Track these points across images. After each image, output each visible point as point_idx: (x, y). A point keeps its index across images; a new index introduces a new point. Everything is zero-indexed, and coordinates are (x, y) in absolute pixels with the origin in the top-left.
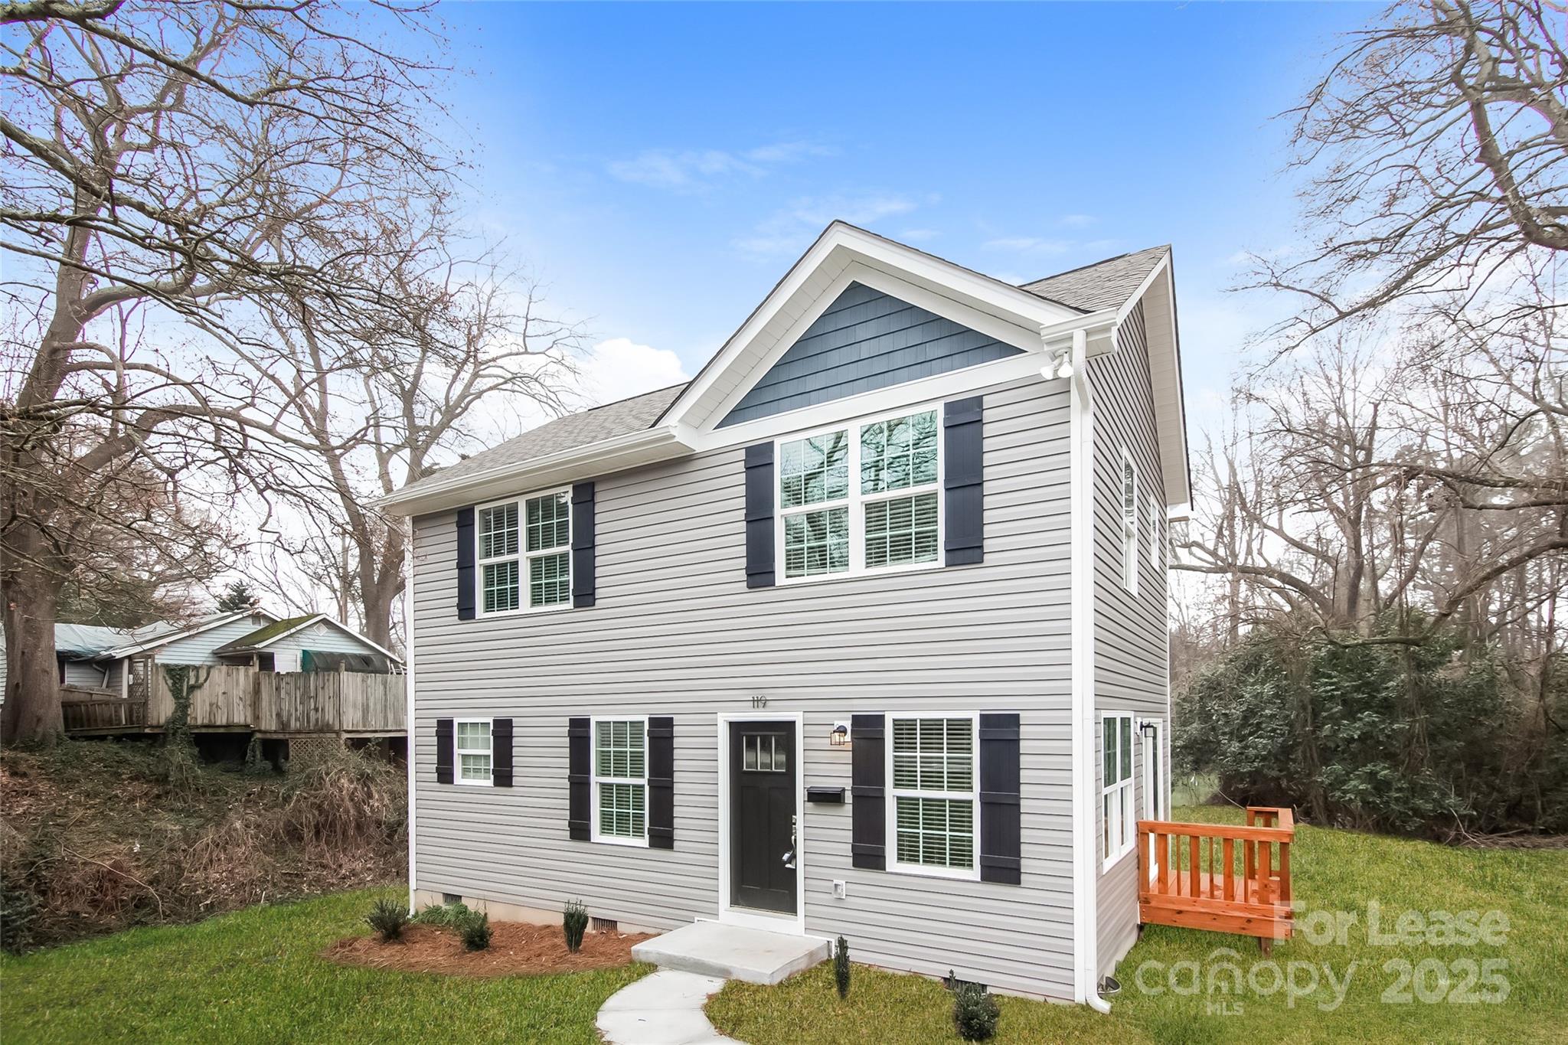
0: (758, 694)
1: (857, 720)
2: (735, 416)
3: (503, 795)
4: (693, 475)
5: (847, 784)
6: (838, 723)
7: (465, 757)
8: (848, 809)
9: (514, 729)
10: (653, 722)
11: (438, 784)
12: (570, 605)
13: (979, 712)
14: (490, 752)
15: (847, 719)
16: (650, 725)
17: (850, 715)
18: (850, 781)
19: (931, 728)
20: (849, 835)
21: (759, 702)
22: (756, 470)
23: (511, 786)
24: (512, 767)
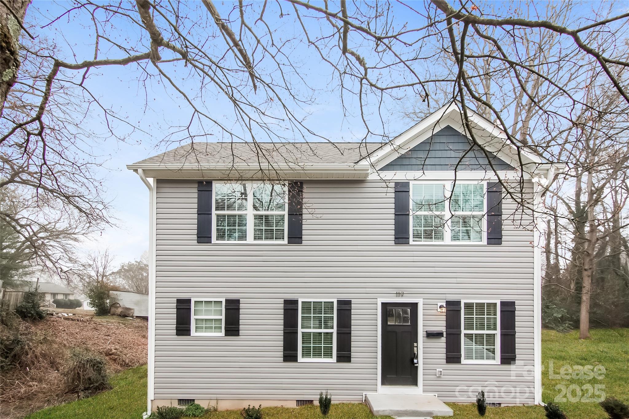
0: (400, 291)
1: (449, 303)
2: (389, 167)
3: (233, 341)
4: (367, 189)
5: (443, 329)
6: (439, 304)
7: (196, 320)
8: (444, 339)
9: (241, 305)
10: (340, 302)
11: (176, 336)
12: (286, 241)
13: (500, 301)
14: (223, 317)
15: (444, 302)
16: (338, 304)
17: (445, 301)
18: (445, 328)
19: (480, 306)
20: (444, 350)
21: (398, 294)
22: (400, 193)
23: (238, 335)
24: (239, 325)
